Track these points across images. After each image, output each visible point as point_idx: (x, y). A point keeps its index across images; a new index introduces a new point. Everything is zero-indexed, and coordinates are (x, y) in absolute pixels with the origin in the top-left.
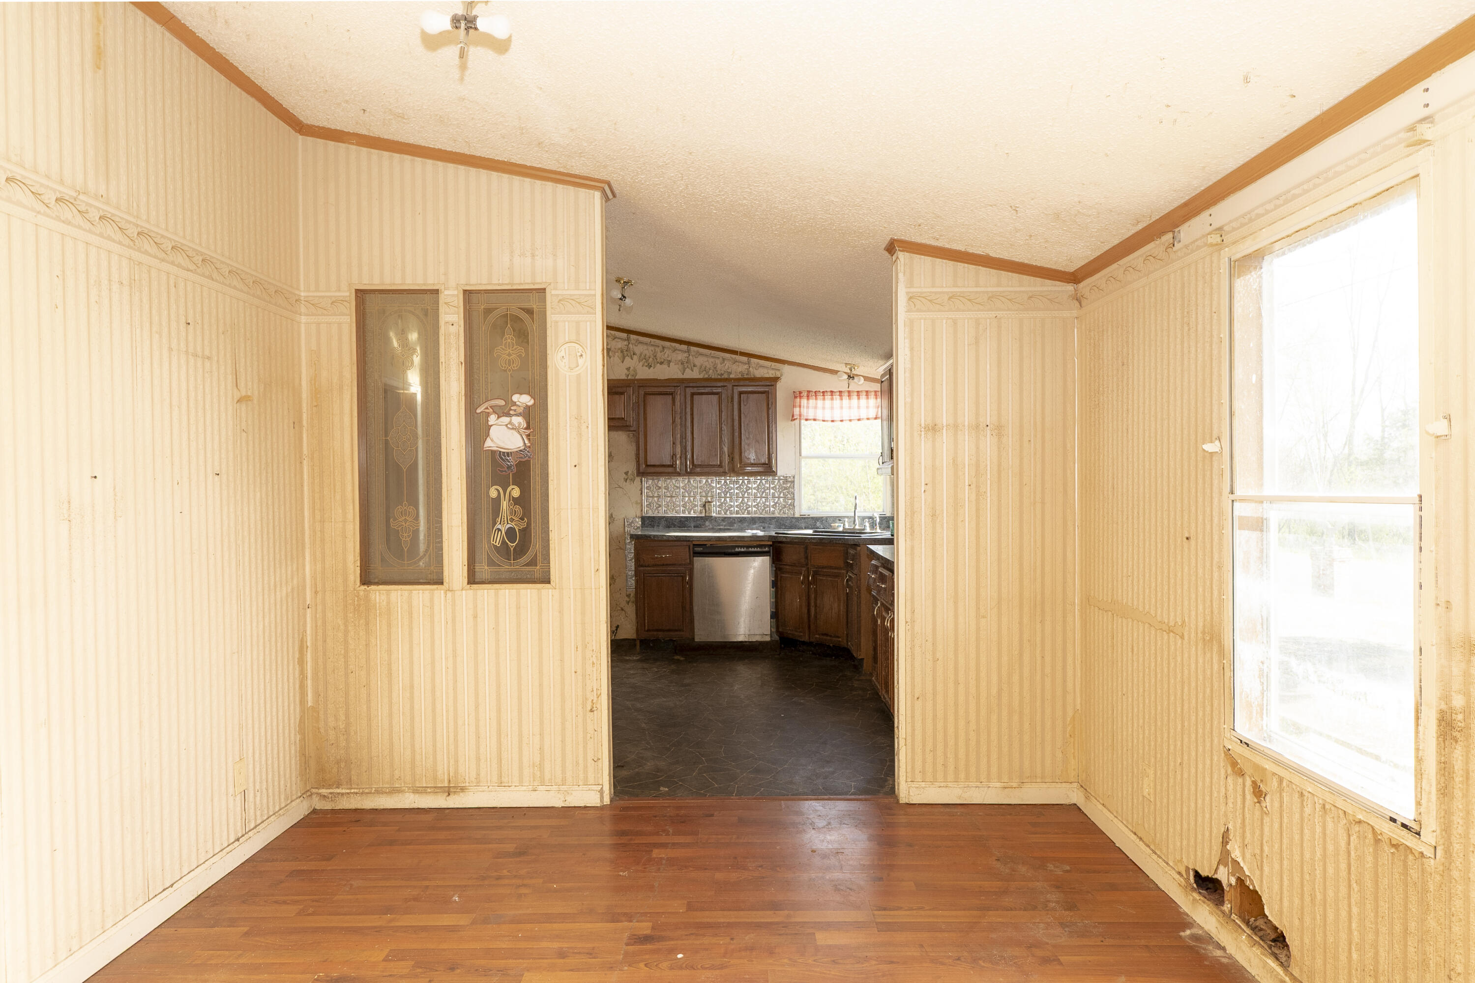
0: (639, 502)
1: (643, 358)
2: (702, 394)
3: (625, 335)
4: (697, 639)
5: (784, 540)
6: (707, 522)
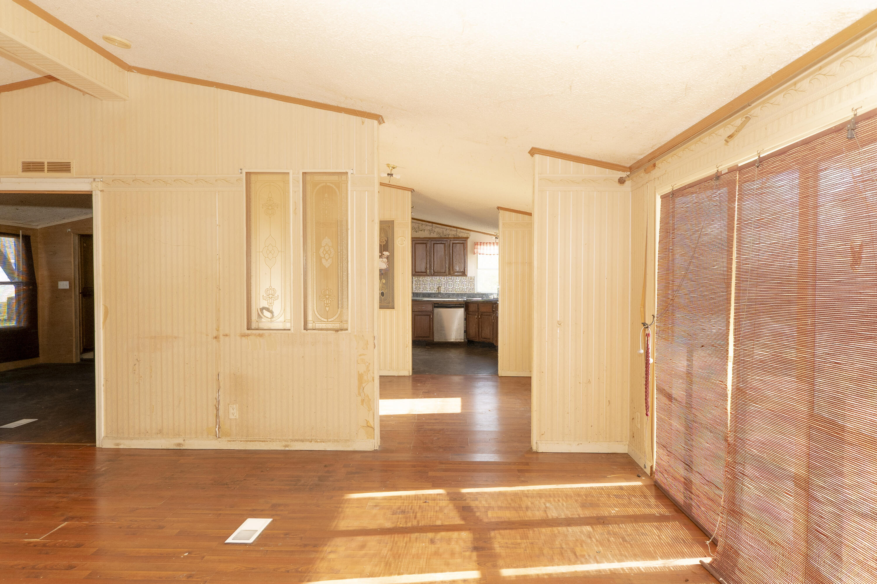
2: (438, 244)
4: (435, 341)
5: (469, 302)
6: (439, 295)
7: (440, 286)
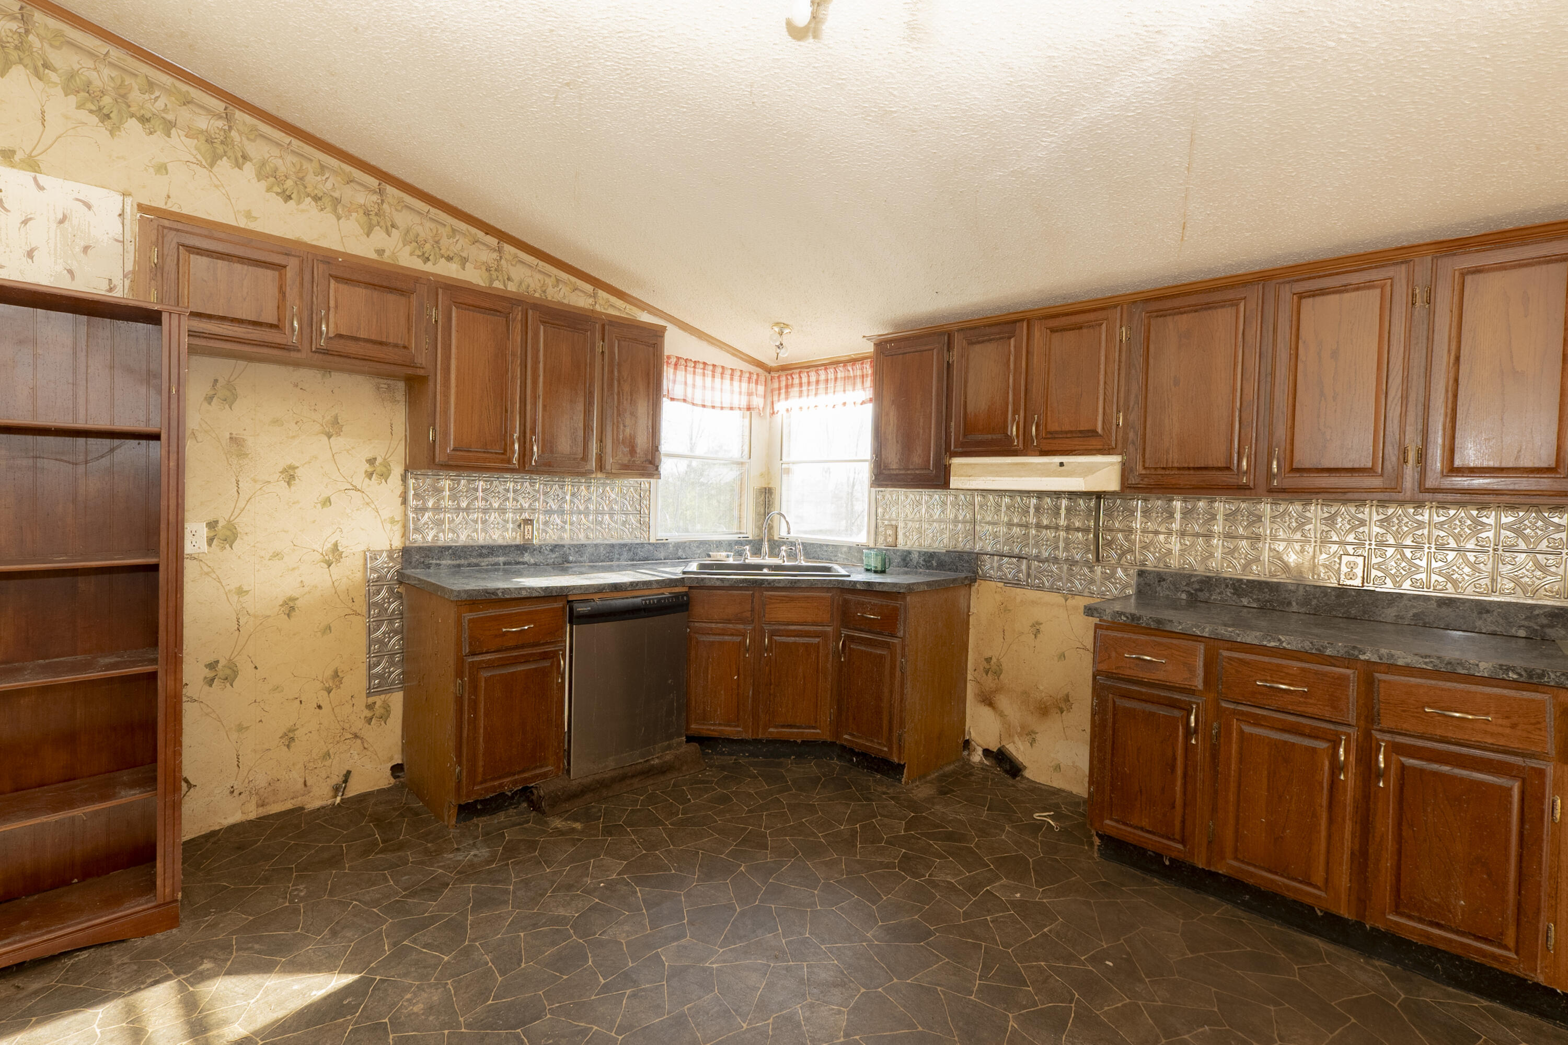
0: (398, 517)
1: (411, 238)
3: (373, 182)
6: (526, 554)
7: (526, 515)
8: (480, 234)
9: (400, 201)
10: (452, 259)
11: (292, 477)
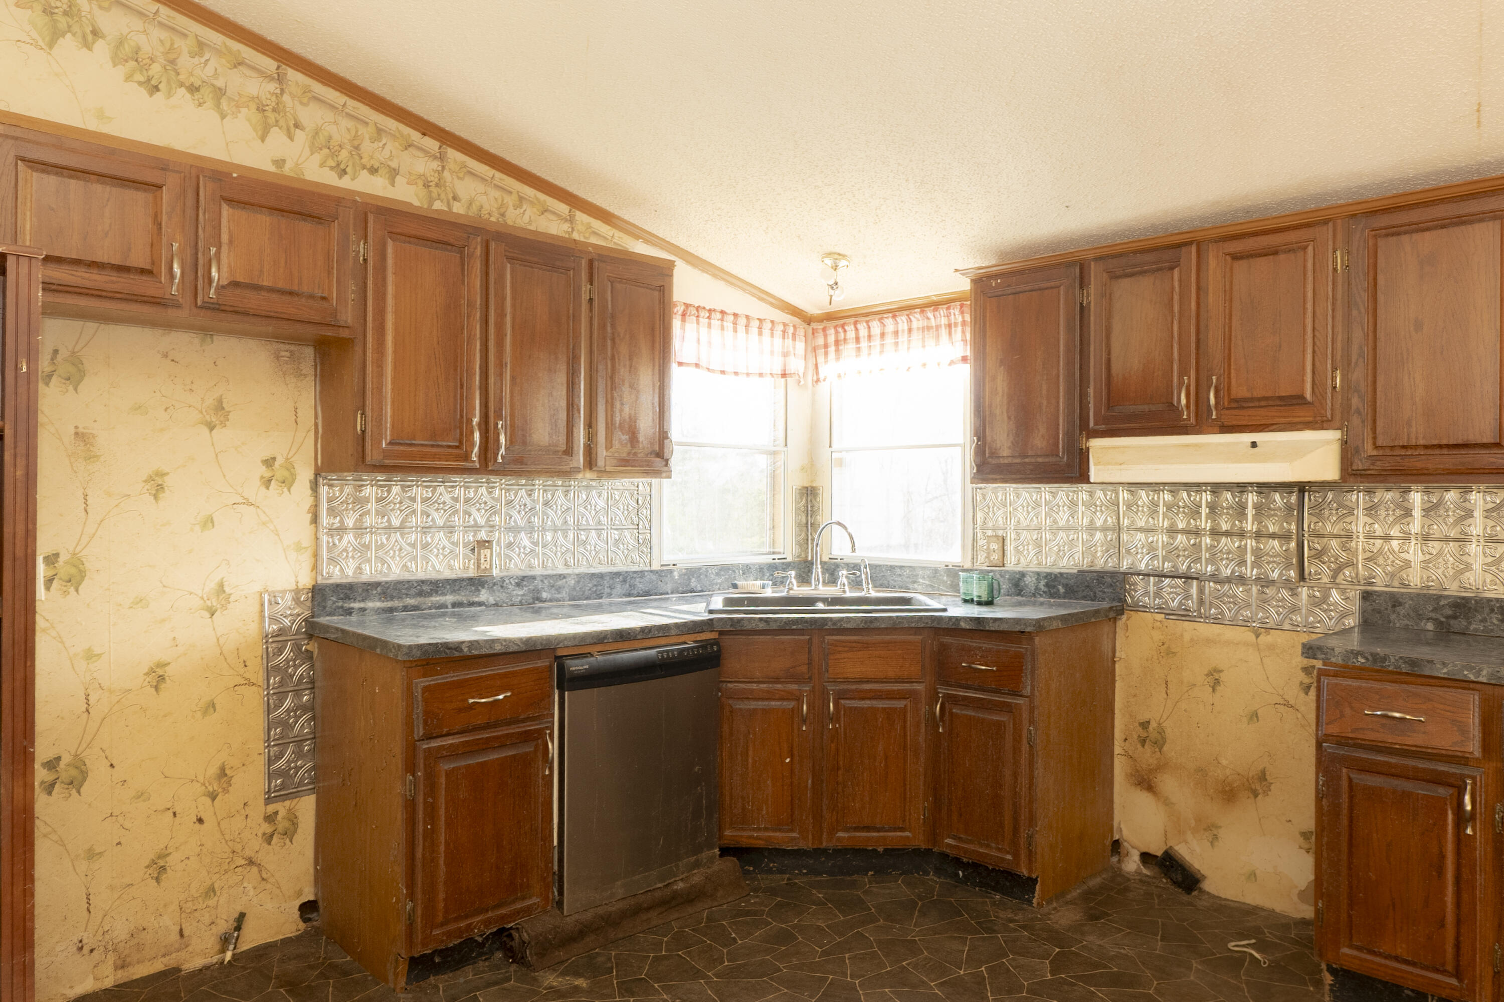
0: (307, 541)
1: (321, 143)
6: (483, 591)
7: (483, 535)
8: (415, 136)
9: (307, 90)
10: (376, 171)
11: (160, 488)
